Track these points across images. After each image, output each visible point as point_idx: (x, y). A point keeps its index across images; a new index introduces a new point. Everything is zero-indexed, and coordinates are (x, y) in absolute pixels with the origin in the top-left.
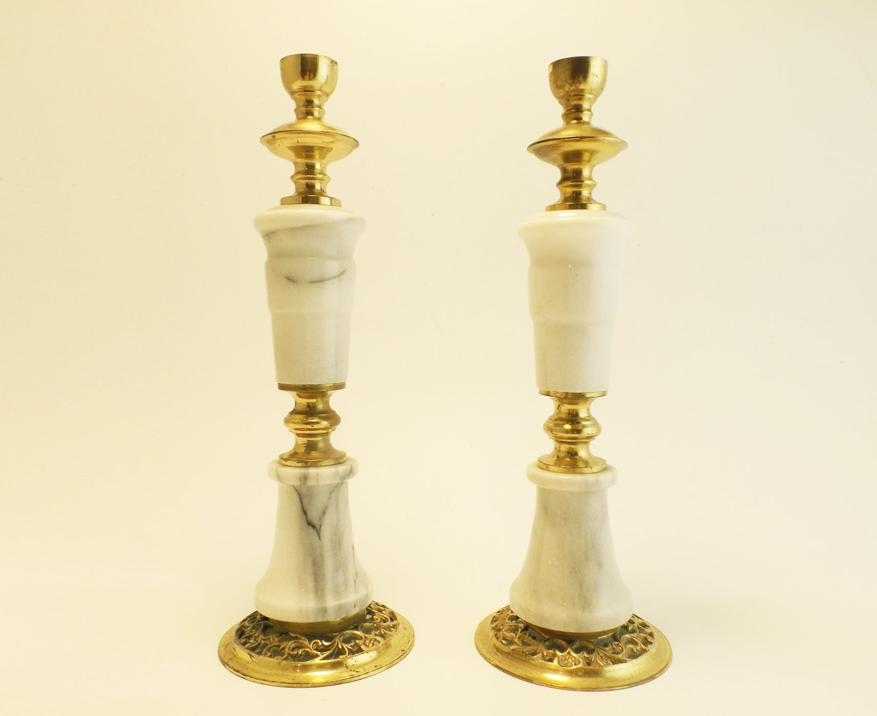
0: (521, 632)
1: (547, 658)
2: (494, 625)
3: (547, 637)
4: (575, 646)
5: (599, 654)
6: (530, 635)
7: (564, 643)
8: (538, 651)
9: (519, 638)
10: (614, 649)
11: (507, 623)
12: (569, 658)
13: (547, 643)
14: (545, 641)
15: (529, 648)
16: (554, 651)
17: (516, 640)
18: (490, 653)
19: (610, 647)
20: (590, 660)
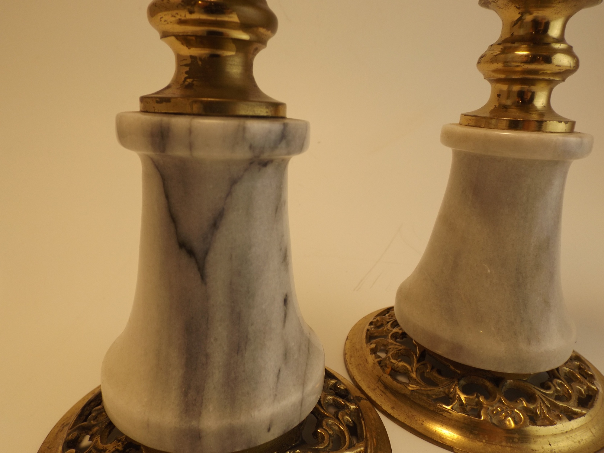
0: (418, 361)
1: (468, 408)
2: (373, 346)
3: (459, 372)
4: (504, 389)
5: (544, 403)
6: (432, 368)
7: (488, 384)
8: (451, 396)
9: (416, 371)
10: (557, 391)
11: (392, 344)
12: (502, 411)
13: (462, 382)
14: (459, 380)
15: (436, 390)
16: (478, 397)
17: (414, 375)
18: (374, 390)
19: (553, 388)
20: (533, 413)
